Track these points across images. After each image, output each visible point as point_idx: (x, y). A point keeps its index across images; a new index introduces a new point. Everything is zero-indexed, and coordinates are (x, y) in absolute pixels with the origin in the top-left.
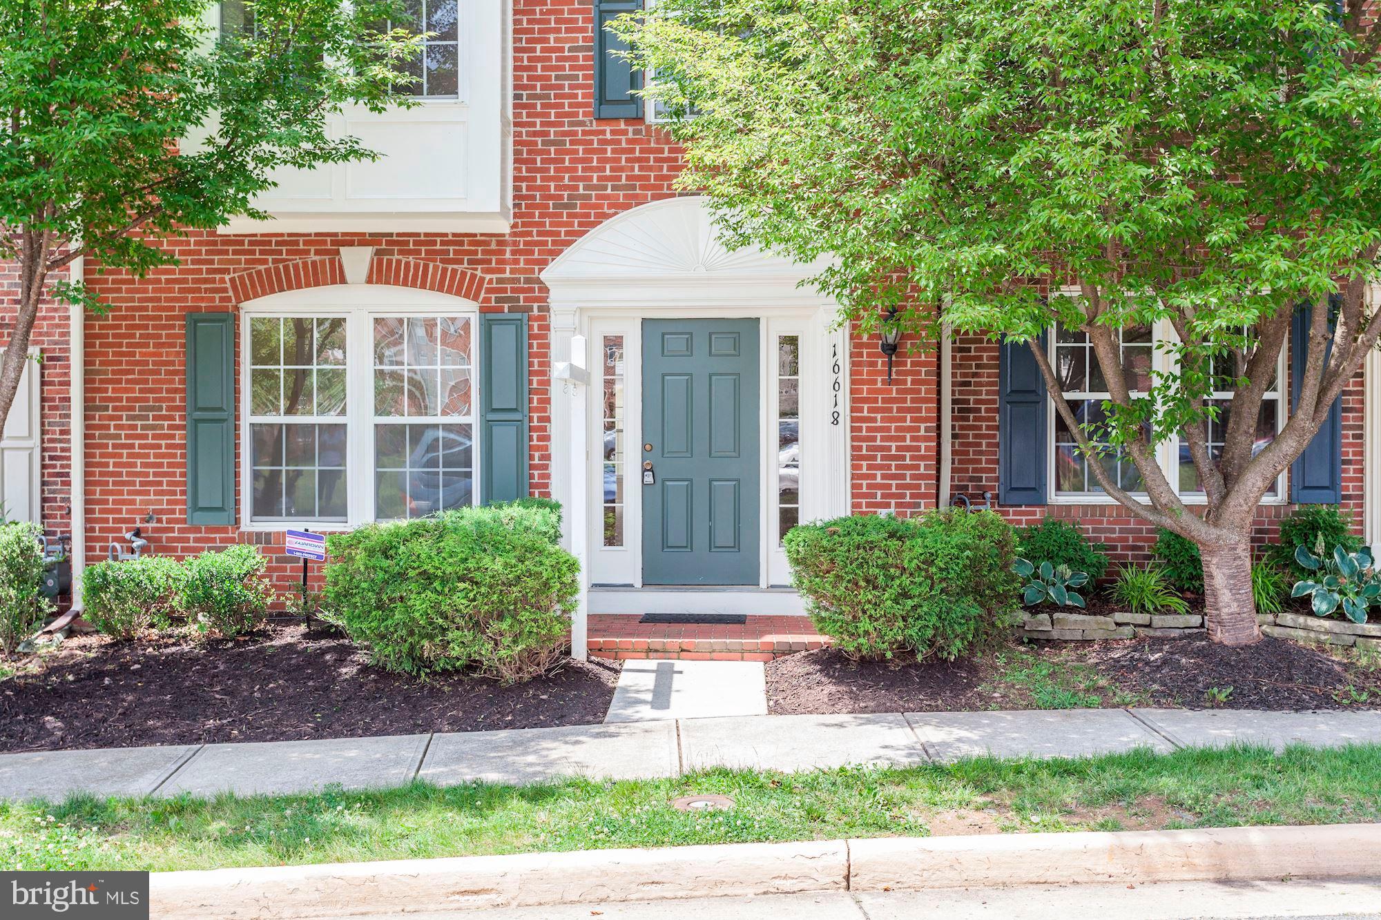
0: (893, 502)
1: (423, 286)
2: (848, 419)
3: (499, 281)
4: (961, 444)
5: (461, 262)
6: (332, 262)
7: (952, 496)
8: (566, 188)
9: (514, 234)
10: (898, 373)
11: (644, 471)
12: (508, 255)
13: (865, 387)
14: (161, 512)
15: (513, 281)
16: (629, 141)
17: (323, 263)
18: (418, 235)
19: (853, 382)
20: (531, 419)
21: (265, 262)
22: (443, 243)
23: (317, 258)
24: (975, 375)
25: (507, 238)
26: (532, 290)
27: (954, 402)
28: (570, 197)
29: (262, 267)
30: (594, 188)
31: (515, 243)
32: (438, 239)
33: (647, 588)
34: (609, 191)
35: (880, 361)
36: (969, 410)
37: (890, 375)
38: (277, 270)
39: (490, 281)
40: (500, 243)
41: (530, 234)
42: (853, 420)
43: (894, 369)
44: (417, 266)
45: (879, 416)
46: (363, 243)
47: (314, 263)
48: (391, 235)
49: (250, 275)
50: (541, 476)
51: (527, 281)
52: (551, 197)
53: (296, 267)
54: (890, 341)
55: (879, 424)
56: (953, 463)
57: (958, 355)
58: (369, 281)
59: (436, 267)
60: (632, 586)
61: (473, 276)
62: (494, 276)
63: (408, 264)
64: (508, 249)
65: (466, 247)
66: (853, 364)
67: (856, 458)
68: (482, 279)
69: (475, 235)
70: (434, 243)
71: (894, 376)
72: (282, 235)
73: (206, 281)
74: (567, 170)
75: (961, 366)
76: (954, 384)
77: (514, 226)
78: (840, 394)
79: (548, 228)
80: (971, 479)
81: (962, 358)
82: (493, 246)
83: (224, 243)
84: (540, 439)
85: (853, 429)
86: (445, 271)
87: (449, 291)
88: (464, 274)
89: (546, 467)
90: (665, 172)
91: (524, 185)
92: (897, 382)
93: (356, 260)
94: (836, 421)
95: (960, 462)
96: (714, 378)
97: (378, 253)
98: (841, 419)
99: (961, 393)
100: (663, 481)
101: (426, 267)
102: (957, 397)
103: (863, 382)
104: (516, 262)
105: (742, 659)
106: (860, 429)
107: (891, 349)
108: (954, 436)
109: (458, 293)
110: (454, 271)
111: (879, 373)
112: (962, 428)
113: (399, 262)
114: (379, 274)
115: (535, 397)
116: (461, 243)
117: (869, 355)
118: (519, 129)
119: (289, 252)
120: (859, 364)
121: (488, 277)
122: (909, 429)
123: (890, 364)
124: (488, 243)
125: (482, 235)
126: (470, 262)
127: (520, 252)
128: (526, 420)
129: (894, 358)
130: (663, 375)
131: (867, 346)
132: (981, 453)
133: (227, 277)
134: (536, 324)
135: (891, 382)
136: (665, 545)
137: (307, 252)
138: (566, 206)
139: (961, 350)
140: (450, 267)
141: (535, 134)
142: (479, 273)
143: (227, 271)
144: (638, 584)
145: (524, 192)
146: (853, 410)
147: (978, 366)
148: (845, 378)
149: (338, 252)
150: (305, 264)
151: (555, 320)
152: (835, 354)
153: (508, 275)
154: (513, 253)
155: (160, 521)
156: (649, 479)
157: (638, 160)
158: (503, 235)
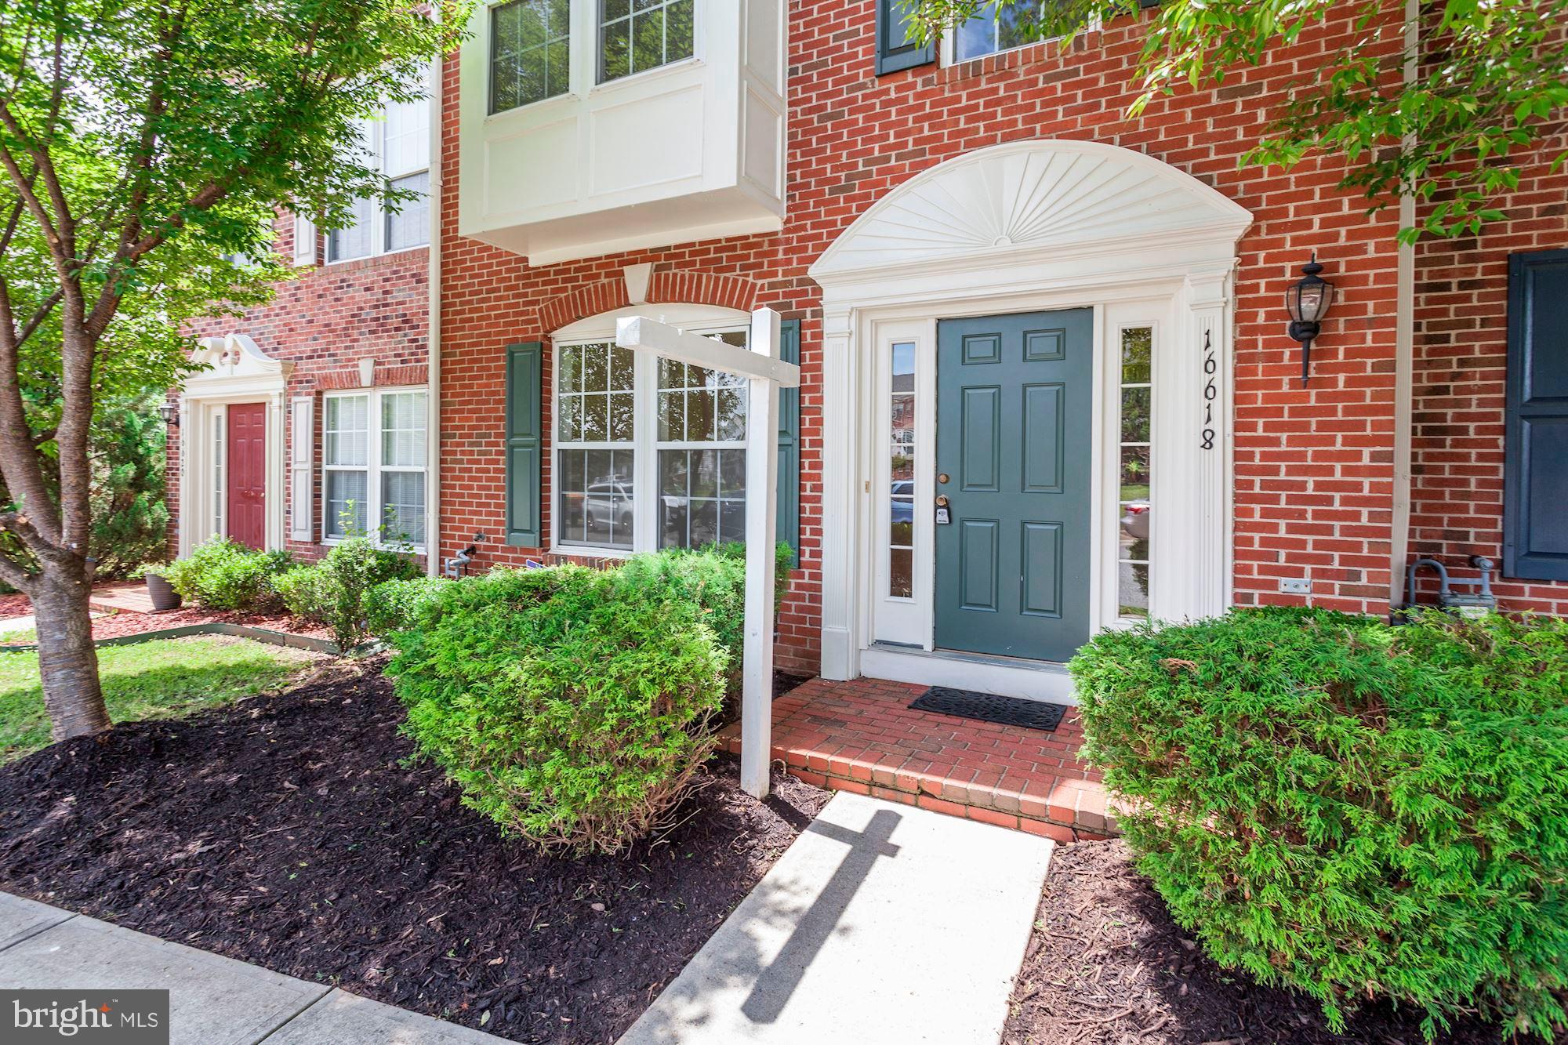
0: (1308, 568)
1: (697, 301)
2: (1230, 441)
3: (772, 286)
4: (1427, 482)
5: (732, 269)
6: (618, 283)
7: (1411, 559)
8: (844, 167)
9: (787, 231)
10: (1319, 369)
11: (937, 507)
12: (780, 256)
13: (1260, 393)
14: (488, 531)
15: (784, 284)
16: (918, 96)
17: (610, 284)
18: (693, 244)
19: (1238, 385)
20: (801, 444)
21: (565, 289)
22: (717, 250)
23: (606, 281)
24: (1455, 376)
25: (780, 236)
26: (805, 293)
27: (1416, 418)
28: (848, 178)
29: (562, 295)
30: (876, 161)
31: (788, 241)
32: (712, 247)
33: (939, 652)
34: (893, 162)
35: (1287, 352)
36: (1445, 431)
37: (1306, 372)
38: (574, 295)
39: (762, 287)
40: (773, 243)
41: (803, 228)
42: (1238, 442)
43: (1313, 364)
44: (691, 277)
45: (1284, 436)
46: (644, 261)
47: (603, 286)
48: (668, 248)
49: (553, 304)
50: (814, 510)
51: (800, 282)
52: (828, 181)
53: (589, 291)
54: (1308, 317)
55: (1283, 448)
56: (1413, 508)
57: (1425, 348)
58: (649, 300)
59: (709, 278)
60: (921, 647)
61: (745, 283)
62: (766, 281)
63: (683, 276)
64: (781, 248)
65: (739, 252)
66: (1240, 358)
67: (1243, 497)
68: (754, 286)
69: (747, 237)
70: (708, 251)
71: (1313, 374)
72: (578, 261)
73: (522, 313)
74: (846, 145)
75: (1429, 364)
76: (1416, 392)
77: (788, 221)
78: (1216, 405)
79: (823, 218)
80: (1447, 535)
81: (1430, 353)
82: (766, 247)
83: (537, 275)
84: (812, 466)
85: (1237, 456)
86: (717, 279)
87: (721, 304)
88: (735, 281)
89: (818, 499)
90: (962, 125)
91: (798, 172)
92: (1318, 383)
93: (638, 278)
94: (1208, 444)
95: (1425, 508)
96: (1029, 389)
97: (658, 269)
98: (1217, 441)
99: (1427, 404)
100: (962, 521)
101: (700, 278)
102: (1421, 410)
103: (1256, 385)
104: (789, 262)
105: (1018, 828)
106: (1250, 456)
107: (1308, 331)
108: (1416, 470)
109: (729, 305)
110: (726, 280)
111: (1287, 370)
112: (1429, 457)
113: (675, 275)
114: (659, 293)
115: (807, 418)
116: (734, 248)
117: (1266, 344)
118: (794, 109)
119: (585, 278)
120: (1251, 358)
121: (759, 282)
122: (1340, 456)
123: (1307, 356)
124: (759, 245)
125: (755, 236)
126: (743, 268)
127: (793, 250)
128: (796, 444)
129: (1313, 346)
130: (964, 389)
131: (1264, 330)
132: (1468, 495)
133: (537, 308)
134: (808, 332)
135: (1307, 383)
136: (963, 599)
137: (598, 276)
138: (842, 189)
139: (1429, 340)
140: (722, 276)
141: (811, 111)
142: (750, 279)
143: (536, 302)
144: (928, 646)
145: (799, 180)
146: (1237, 427)
147: (1462, 363)
148: (1225, 379)
149: (622, 273)
150: (596, 287)
151: (829, 325)
152: (1208, 345)
153: (780, 278)
154: (786, 252)
155: (488, 540)
156: (943, 517)
157: (929, 117)
158: (775, 233)
